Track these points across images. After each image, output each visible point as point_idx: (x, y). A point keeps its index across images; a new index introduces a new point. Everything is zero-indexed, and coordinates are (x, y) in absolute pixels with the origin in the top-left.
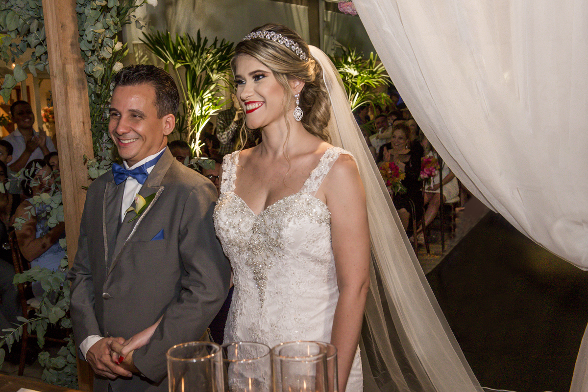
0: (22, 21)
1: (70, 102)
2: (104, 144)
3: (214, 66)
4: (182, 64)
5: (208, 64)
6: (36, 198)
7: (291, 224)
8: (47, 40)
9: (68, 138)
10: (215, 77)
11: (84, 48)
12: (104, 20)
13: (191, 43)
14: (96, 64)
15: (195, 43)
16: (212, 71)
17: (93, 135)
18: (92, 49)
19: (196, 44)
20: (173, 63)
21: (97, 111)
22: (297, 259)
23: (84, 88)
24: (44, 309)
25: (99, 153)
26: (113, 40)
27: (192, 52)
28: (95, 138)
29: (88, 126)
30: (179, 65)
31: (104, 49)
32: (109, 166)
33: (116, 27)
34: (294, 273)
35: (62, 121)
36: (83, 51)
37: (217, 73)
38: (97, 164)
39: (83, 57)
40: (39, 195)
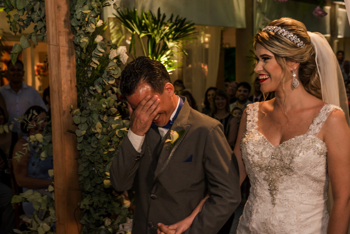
0: (28, 3)
1: (62, 64)
2: (86, 98)
3: (170, 36)
4: (146, 34)
5: (166, 35)
6: (32, 137)
7: (301, 154)
8: (46, 17)
9: (58, 92)
10: (170, 44)
11: (74, 24)
12: (90, 3)
13: (153, 18)
14: (83, 37)
15: (155, 18)
16: (168, 39)
17: (78, 90)
18: (80, 25)
19: (157, 19)
20: (139, 33)
21: (81, 72)
22: (302, 178)
23: (72, 54)
24: (34, 223)
25: (82, 104)
26: (96, 19)
27: (153, 25)
28: (79, 93)
29: (74, 84)
30: (143, 35)
31: (89, 25)
32: (89, 115)
33: (99, 9)
34: (298, 187)
35: (54, 79)
36: (73, 26)
37: (172, 42)
38: (80, 113)
39: (73, 30)
40: (34, 135)
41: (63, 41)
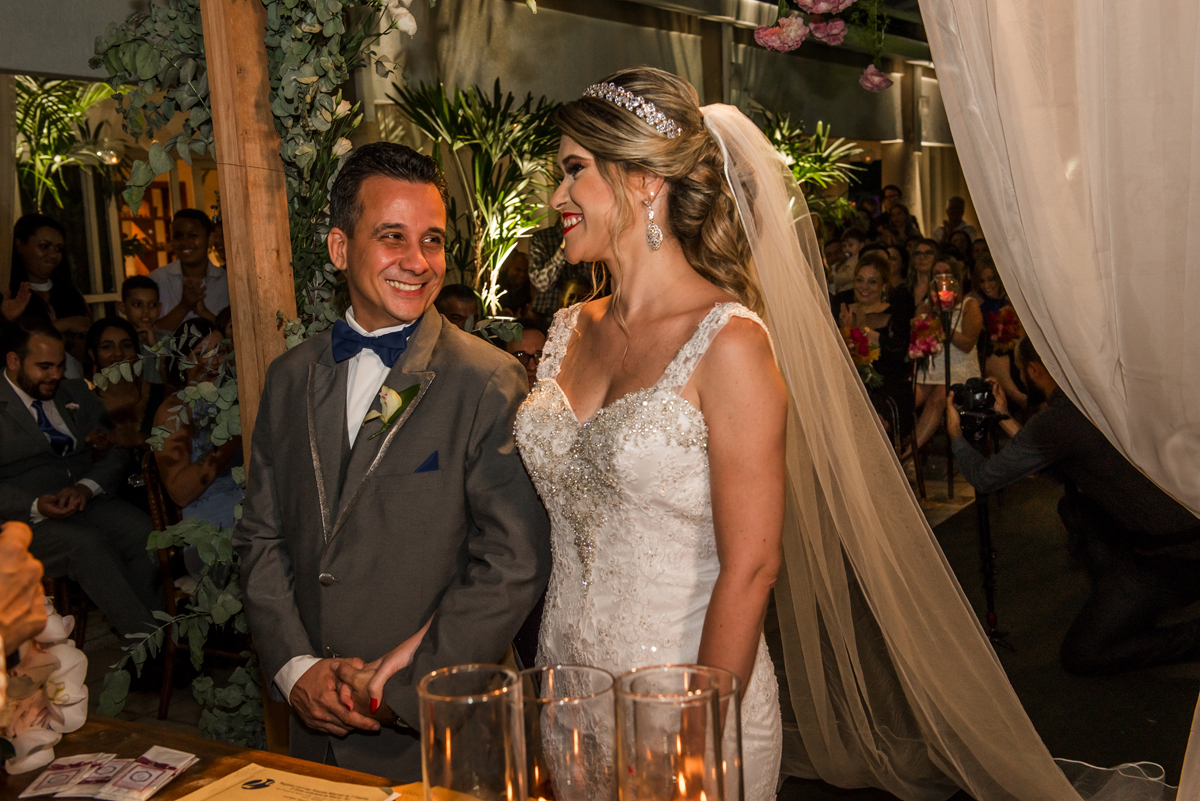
0: (166, 62)
1: (253, 211)
2: (316, 292)
3: (526, 147)
4: (466, 143)
5: (514, 142)
7: (629, 446)
8: (212, 97)
9: (248, 280)
10: (526, 166)
11: (278, 112)
12: (317, 59)
13: (484, 103)
14: (302, 141)
15: (490, 104)
16: (521, 155)
17: (296, 275)
18: (294, 113)
19: (493, 105)
20: (449, 141)
21: (303, 229)
22: (645, 511)
23: (279, 187)
24: (203, 596)
25: (307, 308)
26: (334, 98)
27: (484, 120)
28: (300, 280)
29: (287, 258)
30: (459, 145)
31: (315, 113)
33: (339, 73)
34: (641, 538)
35: (238, 248)
36: (277, 118)
37: (531, 160)
38: (303, 327)
39: (278, 128)
40: (195, 385)
41: (256, 154)
